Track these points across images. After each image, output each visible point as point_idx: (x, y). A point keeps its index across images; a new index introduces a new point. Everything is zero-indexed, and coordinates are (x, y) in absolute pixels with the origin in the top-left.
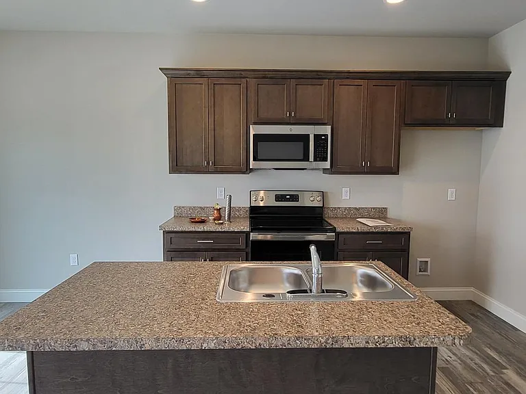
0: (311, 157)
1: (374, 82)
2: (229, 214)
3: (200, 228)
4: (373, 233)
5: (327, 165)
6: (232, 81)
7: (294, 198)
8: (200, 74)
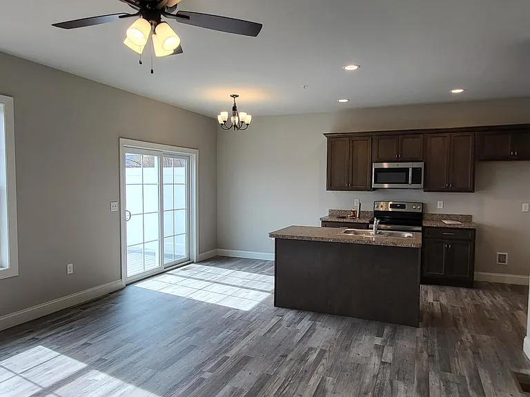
0: (410, 182)
1: (455, 134)
2: (359, 215)
3: (342, 220)
4: (448, 228)
5: (421, 186)
6: (363, 138)
7: (403, 206)
8: (345, 135)
